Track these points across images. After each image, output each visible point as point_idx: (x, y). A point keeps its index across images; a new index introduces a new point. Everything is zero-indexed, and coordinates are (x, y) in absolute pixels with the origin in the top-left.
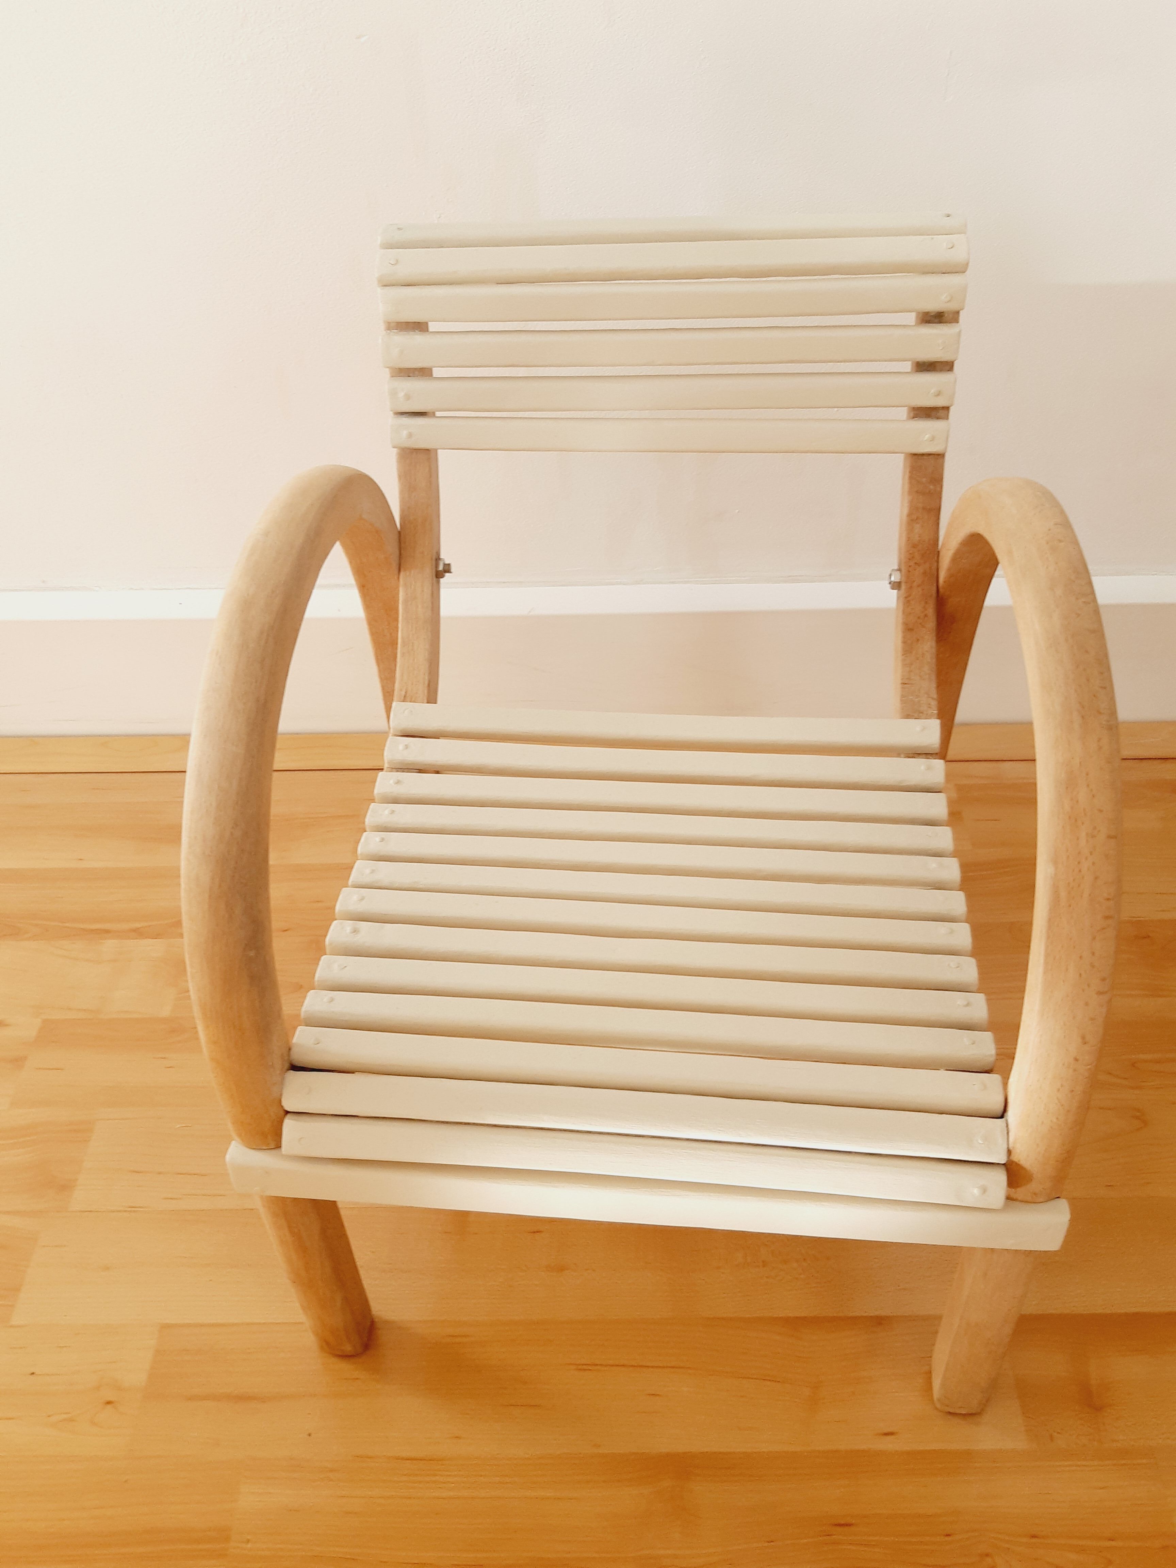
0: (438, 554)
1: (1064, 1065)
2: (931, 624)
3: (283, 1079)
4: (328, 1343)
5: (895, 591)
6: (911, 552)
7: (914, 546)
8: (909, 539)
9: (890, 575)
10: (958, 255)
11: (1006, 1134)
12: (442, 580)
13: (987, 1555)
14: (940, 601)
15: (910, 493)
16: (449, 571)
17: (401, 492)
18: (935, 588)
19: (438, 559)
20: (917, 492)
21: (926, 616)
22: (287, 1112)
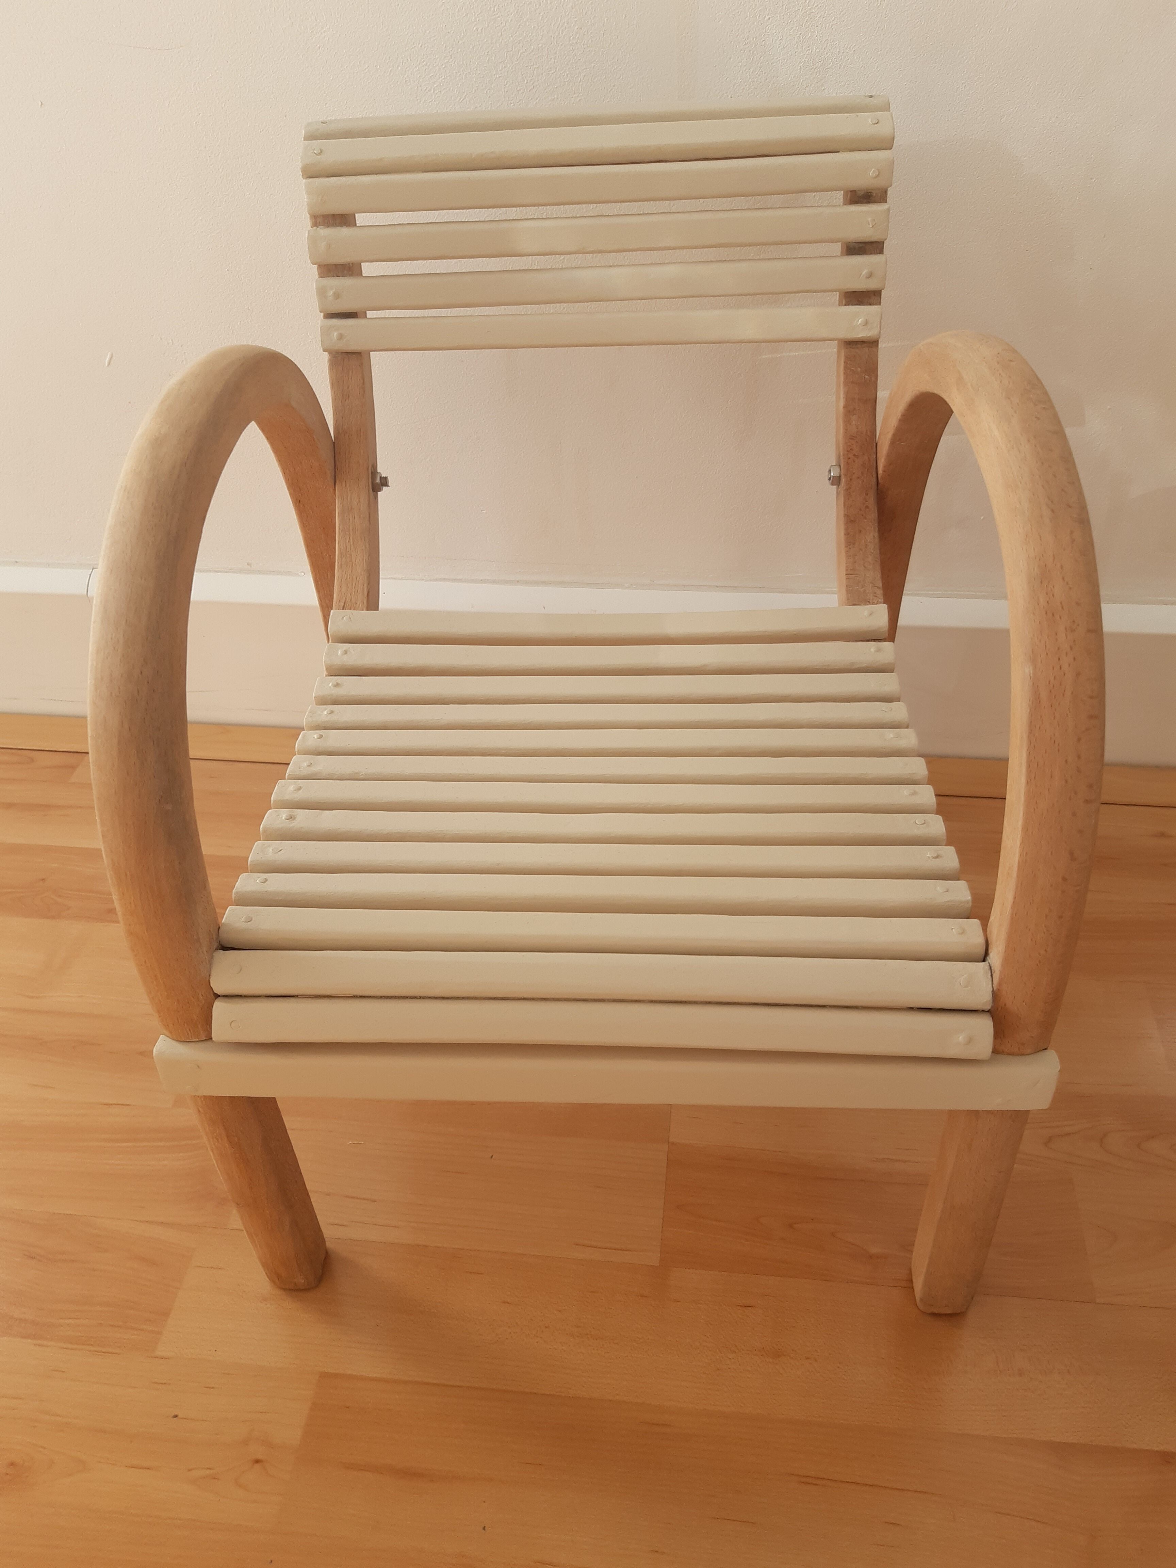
0: (374, 467)
1: (1051, 886)
2: (873, 515)
3: (212, 957)
4: (279, 1277)
5: (835, 487)
6: (849, 444)
7: (852, 438)
8: (846, 431)
9: (830, 471)
10: (883, 130)
11: (990, 976)
12: (379, 493)
14: (881, 494)
15: (846, 383)
16: (386, 485)
17: (335, 400)
18: (874, 480)
19: (374, 472)
20: (852, 382)
21: (867, 507)
22: (217, 996)
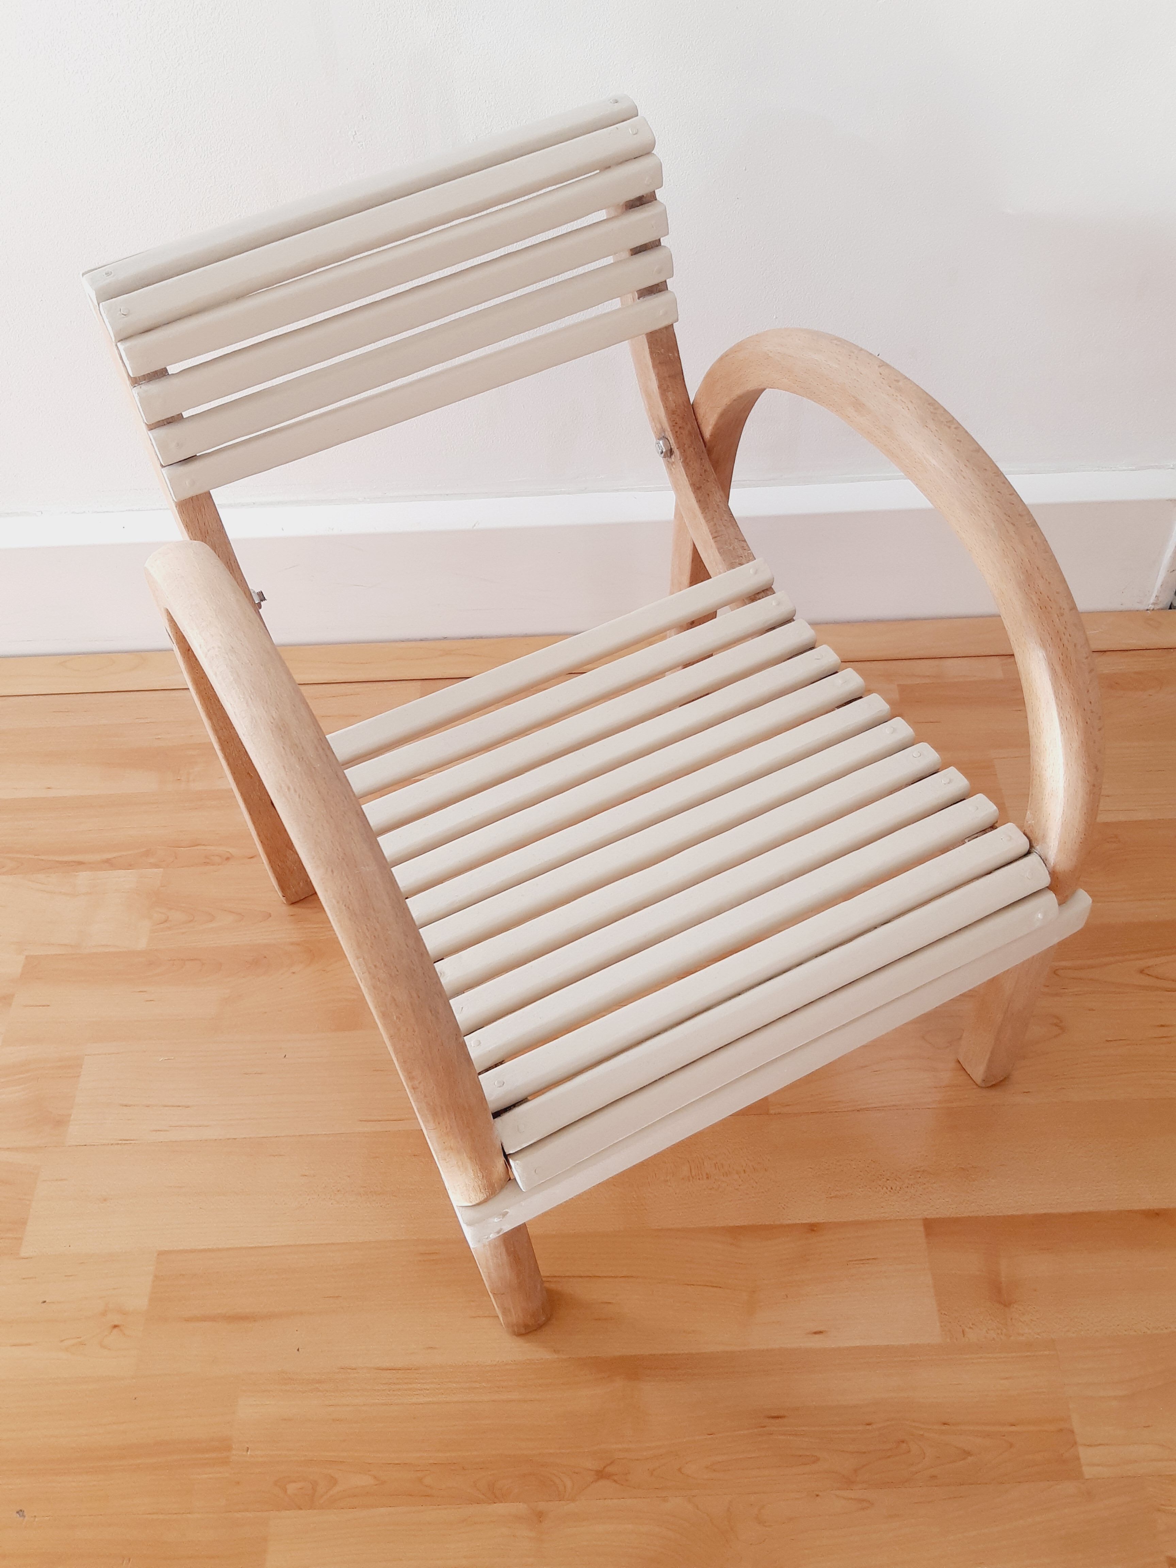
2: (712, 476)
7: (674, 413)
8: (667, 408)
11: (1043, 863)
13: (903, 1442)
14: (709, 453)
15: (655, 366)
18: (702, 444)
20: (660, 364)
21: (705, 471)
22: (509, 1156)
